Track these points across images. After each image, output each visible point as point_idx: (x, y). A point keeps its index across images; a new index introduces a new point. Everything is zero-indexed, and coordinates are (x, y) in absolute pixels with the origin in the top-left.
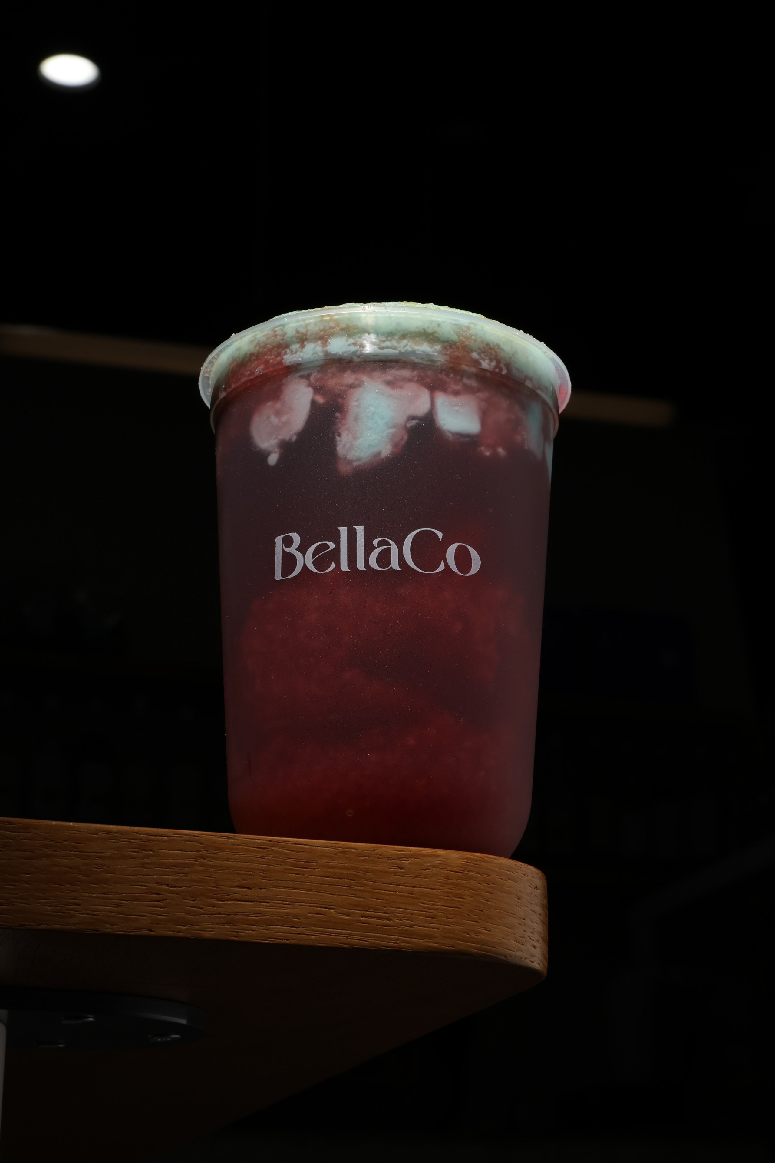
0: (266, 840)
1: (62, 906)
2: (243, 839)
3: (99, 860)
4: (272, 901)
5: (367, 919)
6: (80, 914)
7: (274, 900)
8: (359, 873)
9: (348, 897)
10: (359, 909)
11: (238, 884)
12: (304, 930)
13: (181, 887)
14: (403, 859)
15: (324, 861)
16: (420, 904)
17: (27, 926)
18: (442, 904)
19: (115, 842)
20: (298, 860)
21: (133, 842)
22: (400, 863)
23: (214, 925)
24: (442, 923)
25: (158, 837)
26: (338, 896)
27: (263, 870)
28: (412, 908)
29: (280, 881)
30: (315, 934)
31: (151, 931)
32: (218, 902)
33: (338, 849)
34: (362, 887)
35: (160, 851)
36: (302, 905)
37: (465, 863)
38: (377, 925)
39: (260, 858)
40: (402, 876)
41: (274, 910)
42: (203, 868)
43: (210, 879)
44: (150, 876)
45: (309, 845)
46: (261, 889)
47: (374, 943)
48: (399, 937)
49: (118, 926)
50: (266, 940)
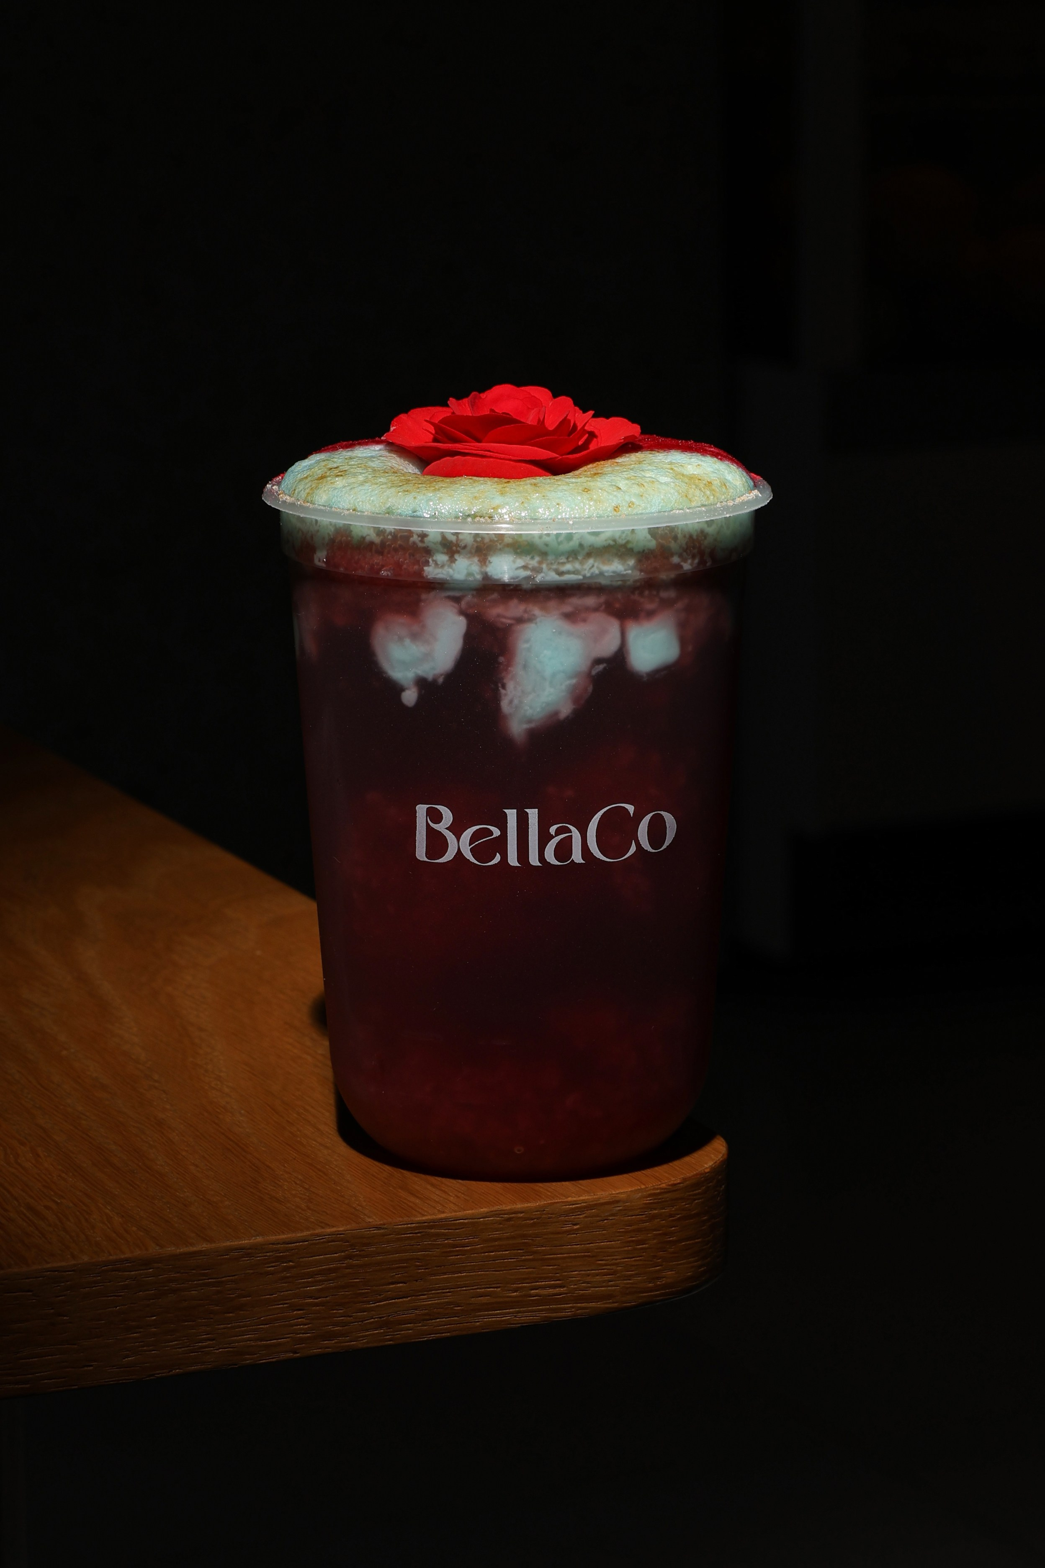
0: (421, 1223)
1: (194, 1345)
2: (395, 1227)
3: (232, 1284)
4: (430, 1292)
5: (537, 1291)
6: (215, 1350)
7: (432, 1291)
8: (528, 1239)
9: (516, 1271)
10: (527, 1281)
11: (391, 1281)
12: (467, 1318)
13: (327, 1297)
14: (577, 1214)
15: (488, 1234)
16: (598, 1262)
17: (156, 1375)
18: (623, 1257)
19: (248, 1260)
20: (457, 1239)
21: (270, 1256)
22: (574, 1219)
23: (366, 1332)
24: (622, 1279)
25: (297, 1244)
26: (504, 1272)
27: (418, 1259)
28: (590, 1269)
29: (439, 1267)
30: (480, 1320)
31: (295, 1353)
32: (369, 1306)
33: (503, 1217)
34: (531, 1255)
35: (301, 1260)
36: (463, 1290)
37: (648, 1201)
38: (549, 1296)
39: (413, 1245)
40: (577, 1234)
41: (433, 1302)
42: (350, 1270)
43: (359, 1281)
44: (290, 1291)
45: (470, 1219)
46: (417, 1281)
47: (546, 1317)
48: (574, 1305)
49: (258, 1355)
50: (424, 1338)
